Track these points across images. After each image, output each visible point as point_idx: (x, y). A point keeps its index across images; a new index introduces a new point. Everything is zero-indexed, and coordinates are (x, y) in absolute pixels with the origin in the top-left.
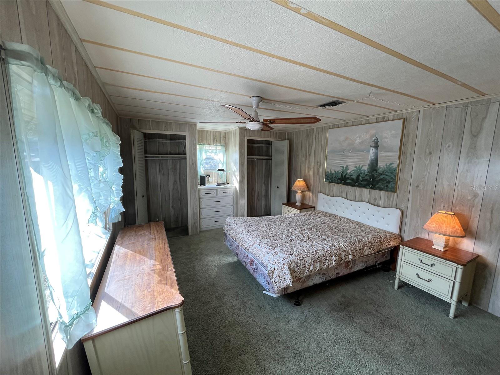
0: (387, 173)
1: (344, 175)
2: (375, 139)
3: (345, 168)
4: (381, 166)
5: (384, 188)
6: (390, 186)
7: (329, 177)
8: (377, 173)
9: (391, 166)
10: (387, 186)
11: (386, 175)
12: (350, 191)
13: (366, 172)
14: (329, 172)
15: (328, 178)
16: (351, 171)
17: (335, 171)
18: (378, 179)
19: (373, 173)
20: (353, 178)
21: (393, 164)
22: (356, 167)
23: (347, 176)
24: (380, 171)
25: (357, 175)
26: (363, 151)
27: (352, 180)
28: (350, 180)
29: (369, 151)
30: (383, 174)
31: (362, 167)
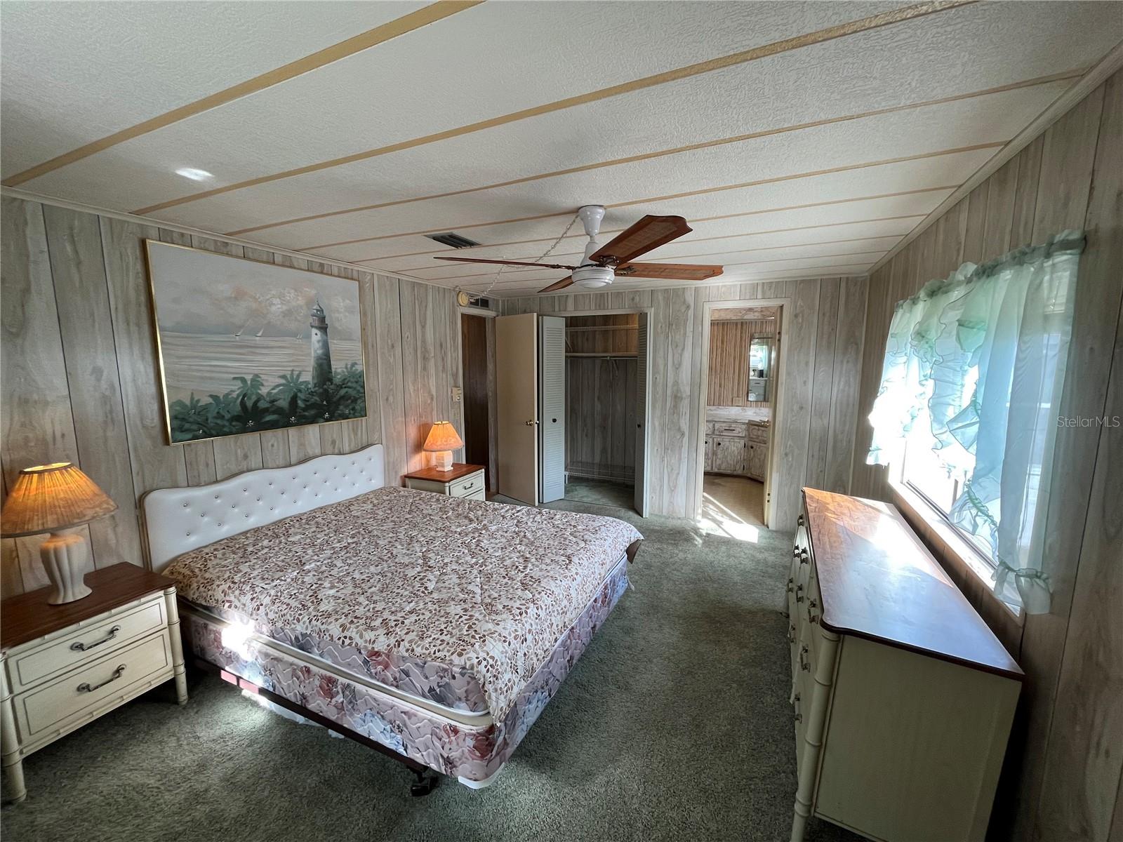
0: (349, 384)
1: (249, 404)
2: (317, 310)
3: (249, 382)
4: (339, 371)
5: (350, 413)
6: (358, 407)
7: (191, 420)
8: (332, 387)
9: (354, 368)
10: (353, 409)
11: (349, 387)
12: (273, 446)
13: (310, 386)
14: (188, 402)
15: (187, 426)
16: (273, 389)
17: (215, 397)
18: (338, 397)
19: (325, 387)
20: (281, 406)
21: (356, 364)
22: (284, 377)
23: (262, 405)
24: (338, 379)
25: (291, 396)
26: (294, 335)
27: (279, 411)
28: (274, 413)
29: (308, 337)
30: (343, 386)
31: (298, 376)
